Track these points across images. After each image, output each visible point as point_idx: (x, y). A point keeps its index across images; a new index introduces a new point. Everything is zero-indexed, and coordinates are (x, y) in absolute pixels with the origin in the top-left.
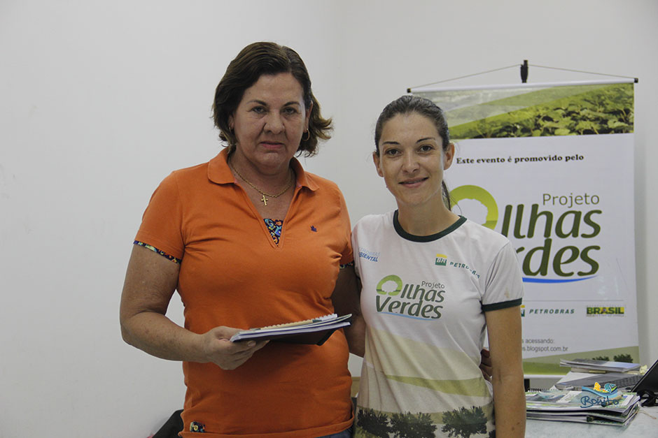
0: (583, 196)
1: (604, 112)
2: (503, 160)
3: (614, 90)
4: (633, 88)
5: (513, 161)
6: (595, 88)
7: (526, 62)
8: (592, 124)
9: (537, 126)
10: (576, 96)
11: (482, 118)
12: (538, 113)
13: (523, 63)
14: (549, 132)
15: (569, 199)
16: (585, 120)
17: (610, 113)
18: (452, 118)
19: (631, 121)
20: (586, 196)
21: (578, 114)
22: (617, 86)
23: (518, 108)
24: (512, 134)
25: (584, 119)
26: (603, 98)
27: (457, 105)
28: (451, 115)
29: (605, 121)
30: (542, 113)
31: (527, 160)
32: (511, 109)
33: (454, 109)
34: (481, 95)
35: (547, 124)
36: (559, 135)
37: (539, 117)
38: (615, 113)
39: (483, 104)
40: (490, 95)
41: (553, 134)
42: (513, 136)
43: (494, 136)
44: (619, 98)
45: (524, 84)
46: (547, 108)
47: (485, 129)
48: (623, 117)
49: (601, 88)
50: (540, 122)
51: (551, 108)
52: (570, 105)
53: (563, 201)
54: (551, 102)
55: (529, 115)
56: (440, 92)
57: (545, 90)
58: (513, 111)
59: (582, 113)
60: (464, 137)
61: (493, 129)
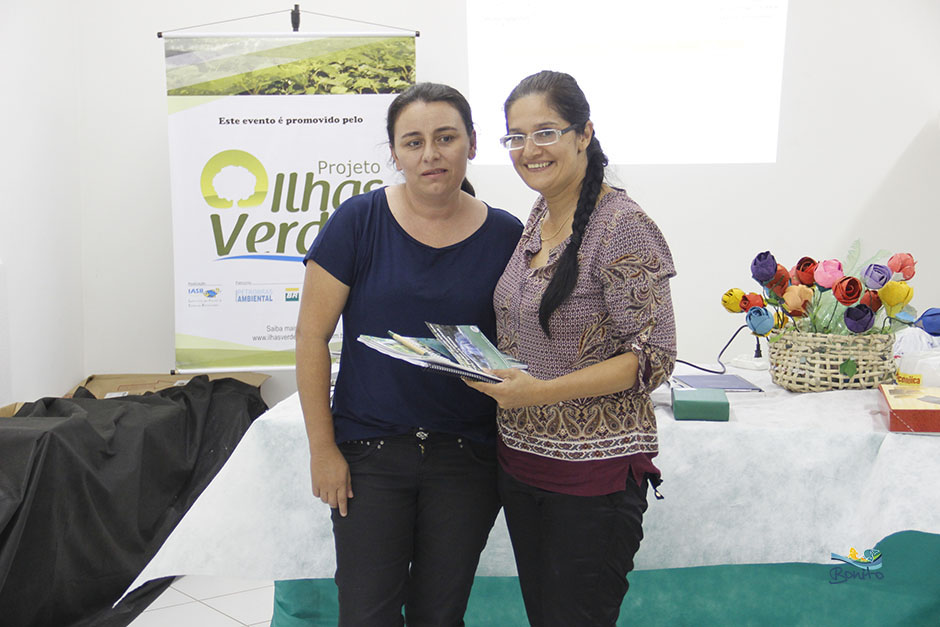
0: (362, 164)
1: (385, 69)
2: (273, 121)
3: (395, 43)
4: (414, 42)
5: (285, 122)
6: (373, 41)
7: (296, 6)
8: (372, 82)
9: (312, 83)
10: (354, 49)
11: (249, 71)
12: (312, 68)
13: (293, 8)
14: (325, 89)
15: (347, 167)
16: (363, 77)
17: (390, 70)
18: (213, 70)
19: (412, 80)
20: (365, 164)
21: (356, 69)
22: (397, 40)
23: (289, 61)
24: (283, 91)
25: (363, 75)
26: (382, 52)
27: (218, 55)
28: (211, 67)
29: (385, 79)
30: (316, 67)
31: (300, 121)
32: (281, 61)
33: (215, 59)
34: (246, 43)
35: (322, 80)
36: (335, 93)
37: (313, 71)
38: (396, 70)
39: (248, 55)
40: (256, 45)
41: (329, 92)
42: (283, 94)
43: (262, 93)
44: (400, 53)
45: (296, 33)
46: (322, 62)
47: (252, 83)
48: (404, 75)
49: (379, 40)
50: (315, 77)
51: (327, 62)
52: (347, 59)
53: (341, 169)
54: (326, 56)
55: (302, 69)
56: (197, 38)
57: (319, 41)
58: (283, 64)
59: (361, 69)
60: (227, 93)
61: (261, 84)
